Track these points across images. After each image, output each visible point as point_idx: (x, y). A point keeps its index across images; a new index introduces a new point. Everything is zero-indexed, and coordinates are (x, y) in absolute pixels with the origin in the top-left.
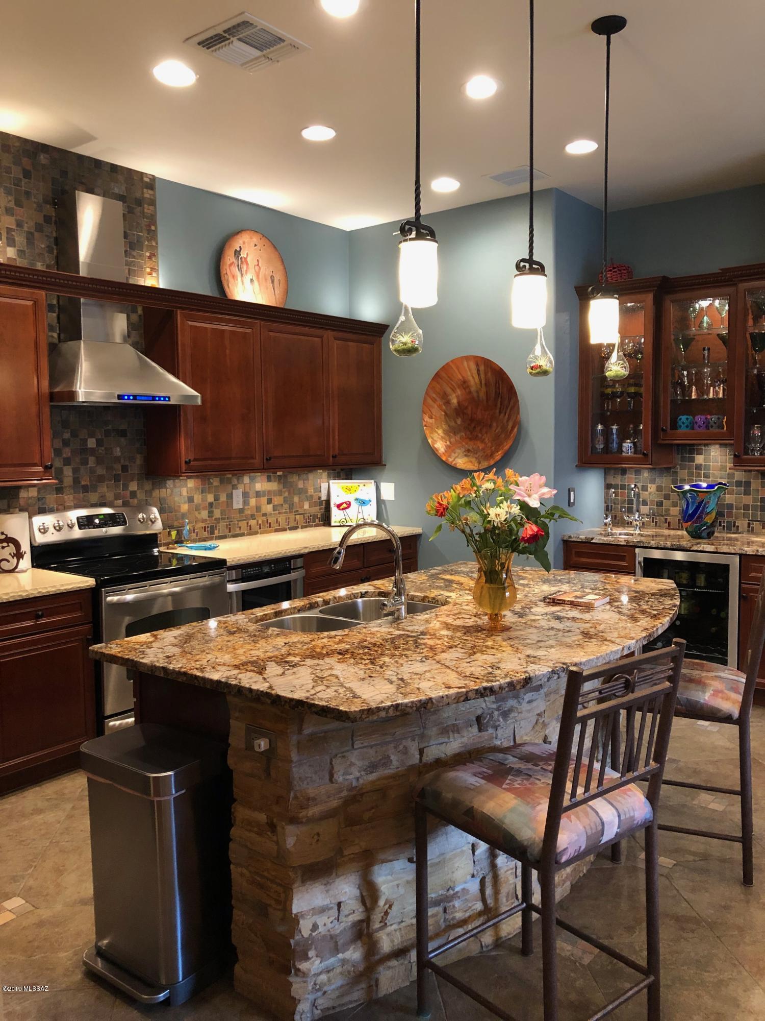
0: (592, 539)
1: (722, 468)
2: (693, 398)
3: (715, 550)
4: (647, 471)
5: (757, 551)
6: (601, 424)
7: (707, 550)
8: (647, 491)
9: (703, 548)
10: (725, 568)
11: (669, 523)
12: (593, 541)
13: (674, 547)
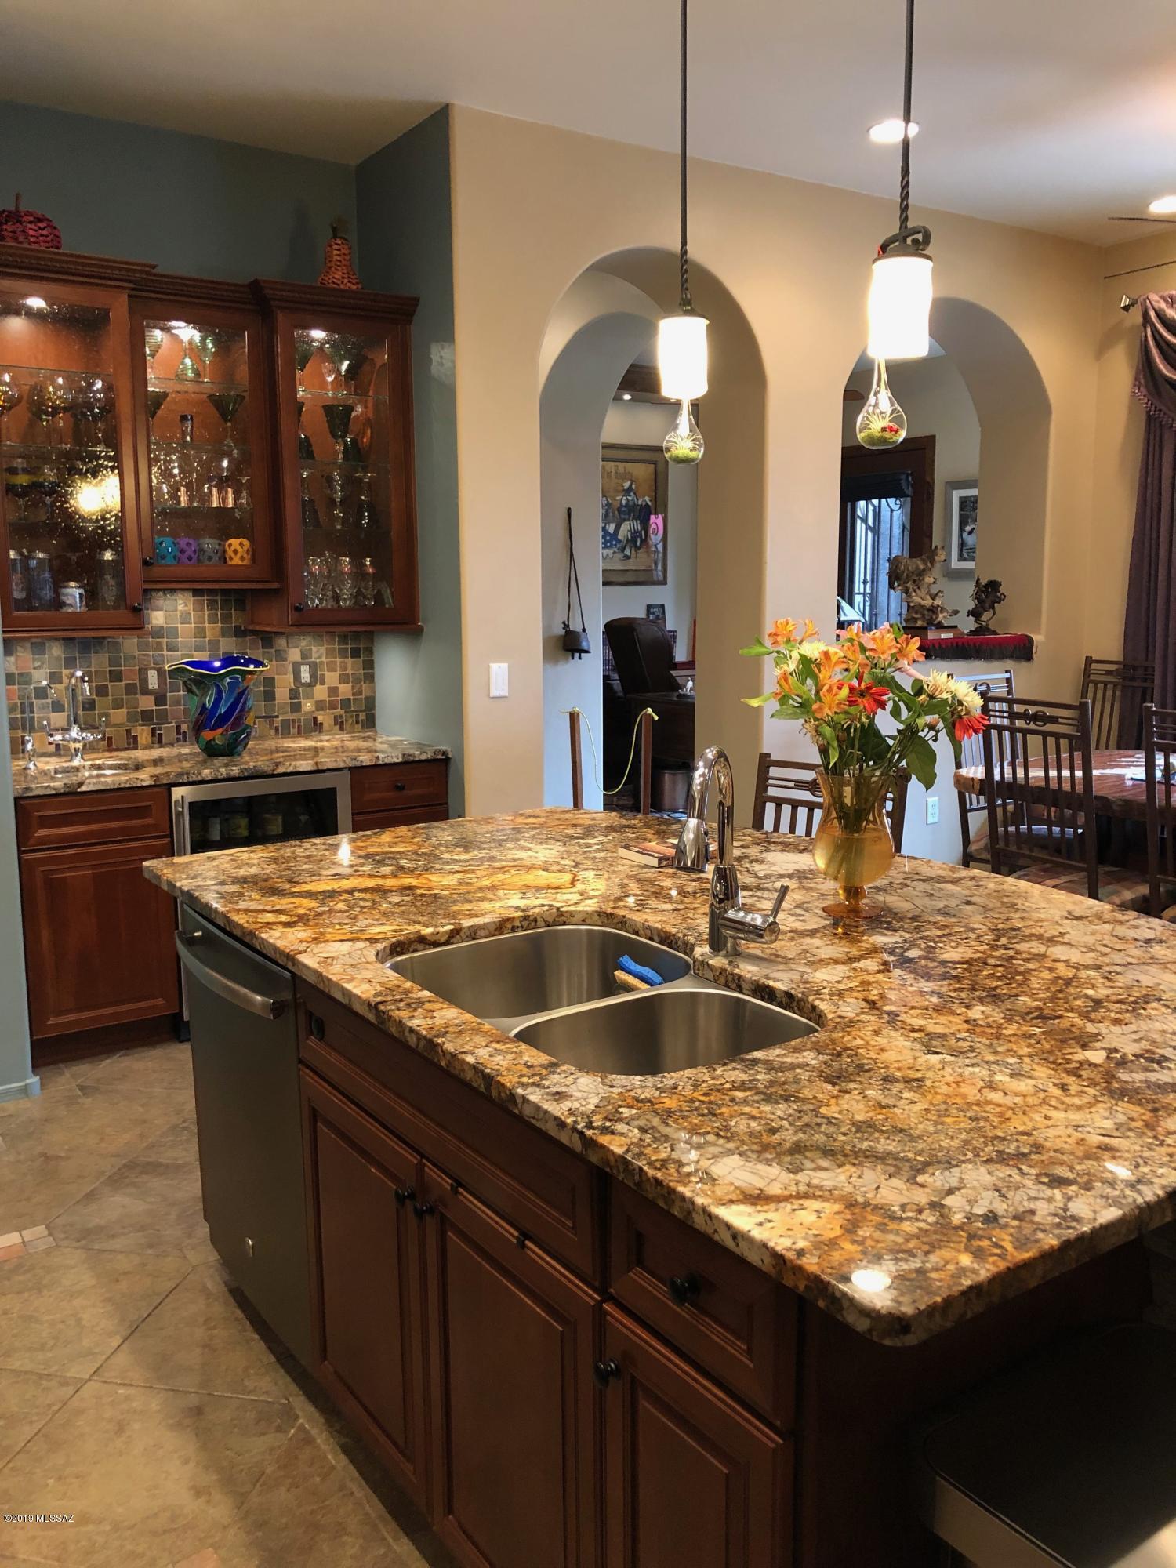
0: (81, 784)
1: (199, 633)
2: (183, 505)
3: (315, 768)
4: (57, 643)
5: (378, 758)
6: (14, 549)
7: (301, 770)
8: (61, 683)
9: (295, 767)
10: (331, 793)
11: (110, 739)
12: (84, 788)
13: (246, 774)
